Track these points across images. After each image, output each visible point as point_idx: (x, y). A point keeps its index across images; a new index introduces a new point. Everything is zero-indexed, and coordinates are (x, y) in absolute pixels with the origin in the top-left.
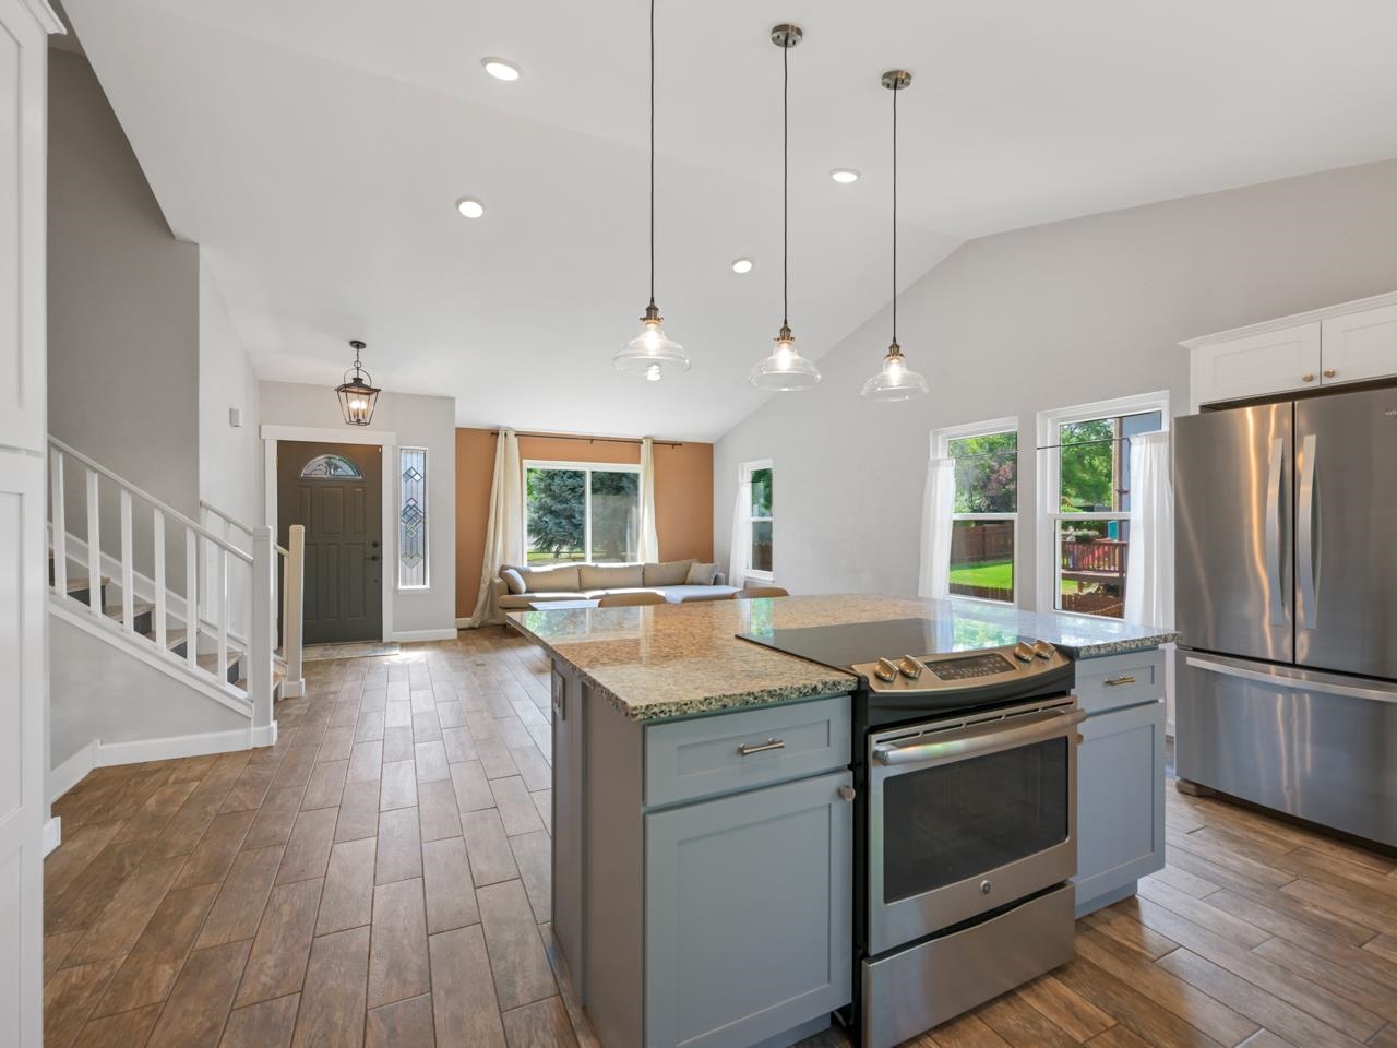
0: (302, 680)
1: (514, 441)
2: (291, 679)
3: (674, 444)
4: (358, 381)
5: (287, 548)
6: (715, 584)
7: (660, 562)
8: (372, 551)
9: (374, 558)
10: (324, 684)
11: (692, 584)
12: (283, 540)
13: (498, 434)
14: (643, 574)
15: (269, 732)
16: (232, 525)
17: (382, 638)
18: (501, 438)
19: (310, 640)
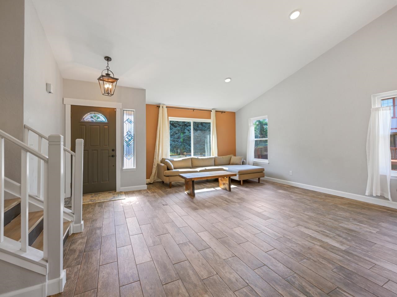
0: (82, 222)
1: (166, 109)
2: (76, 223)
3: (222, 112)
4: (108, 75)
5: (75, 152)
6: (243, 164)
7: (218, 156)
8: (112, 153)
9: (113, 156)
10: (93, 221)
11: (233, 164)
12: (73, 149)
13: (159, 107)
14: (214, 161)
15: (60, 282)
16: (43, 138)
17: (116, 190)
18: (161, 108)
19: (86, 191)
